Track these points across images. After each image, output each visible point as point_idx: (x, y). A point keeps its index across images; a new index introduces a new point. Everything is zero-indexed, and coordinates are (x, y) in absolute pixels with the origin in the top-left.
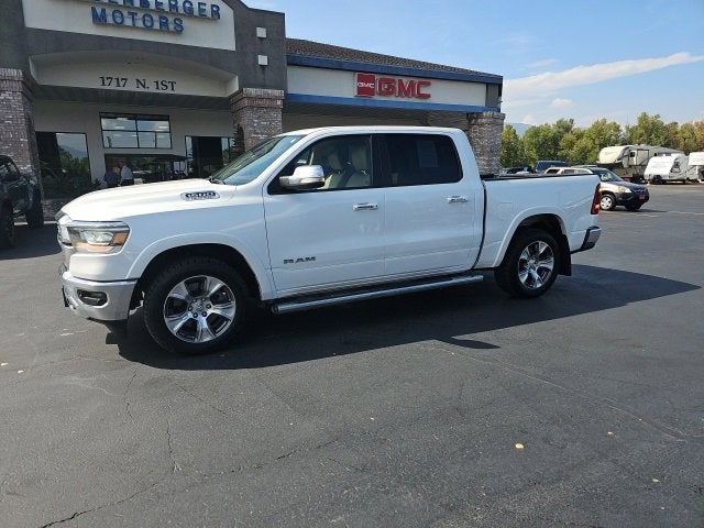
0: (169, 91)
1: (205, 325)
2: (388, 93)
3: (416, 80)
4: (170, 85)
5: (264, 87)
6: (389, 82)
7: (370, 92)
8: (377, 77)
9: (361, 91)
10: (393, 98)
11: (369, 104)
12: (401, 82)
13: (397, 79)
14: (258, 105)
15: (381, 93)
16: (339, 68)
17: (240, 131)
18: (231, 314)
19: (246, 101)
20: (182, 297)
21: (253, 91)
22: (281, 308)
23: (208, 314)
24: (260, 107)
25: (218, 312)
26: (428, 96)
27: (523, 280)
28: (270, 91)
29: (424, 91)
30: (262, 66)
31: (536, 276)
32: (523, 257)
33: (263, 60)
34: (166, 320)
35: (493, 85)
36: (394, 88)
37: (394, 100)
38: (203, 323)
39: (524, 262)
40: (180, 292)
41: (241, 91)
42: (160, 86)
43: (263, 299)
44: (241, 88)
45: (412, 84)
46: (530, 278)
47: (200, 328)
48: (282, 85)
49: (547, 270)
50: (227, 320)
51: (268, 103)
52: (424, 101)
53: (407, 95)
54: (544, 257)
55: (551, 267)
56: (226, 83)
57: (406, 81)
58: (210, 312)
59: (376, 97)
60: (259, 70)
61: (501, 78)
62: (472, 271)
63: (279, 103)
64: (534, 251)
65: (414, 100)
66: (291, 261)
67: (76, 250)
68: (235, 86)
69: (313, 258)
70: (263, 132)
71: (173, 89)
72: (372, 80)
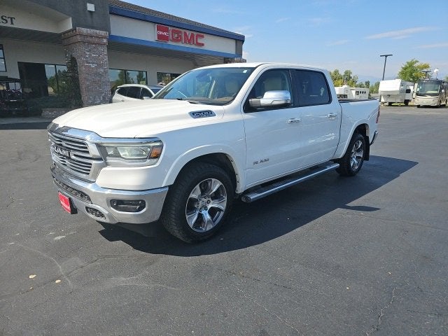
0: (9, 25)
1: (208, 217)
2: (177, 40)
3: (195, 33)
4: (9, 20)
5: (93, 28)
6: (178, 33)
7: (166, 38)
8: (170, 28)
9: (160, 37)
10: (180, 44)
11: (165, 47)
12: (185, 34)
13: (183, 31)
14: (88, 41)
15: (174, 40)
16: (144, 19)
17: (73, 61)
18: (223, 206)
19: (78, 37)
20: (197, 197)
21: (84, 30)
22: (251, 197)
24: (90, 43)
25: (215, 206)
26: (203, 45)
27: (351, 165)
28: (98, 31)
29: (200, 41)
30: (91, 12)
33: (90, 7)
34: (187, 217)
35: (239, 40)
36: (181, 37)
37: (182, 46)
39: (352, 154)
40: (196, 193)
41: (74, 29)
43: (238, 192)
44: (75, 26)
45: (192, 35)
46: (354, 164)
47: (205, 219)
48: (107, 28)
49: (360, 158)
50: (220, 210)
51: (96, 40)
52: (200, 48)
53: (189, 42)
55: (362, 156)
56: (58, 21)
58: (209, 206)
59: (170, 43)
60: (88, 14)
61: (244, 37)
63: (105, 41)
64: (357, 146)
65: (194, 47)
66: (257, 163)
67: (107, 164)
68: (69, 25)
69: (268, 160)
70: (94, 62)
71: (12, 24)
72: (167, 30)
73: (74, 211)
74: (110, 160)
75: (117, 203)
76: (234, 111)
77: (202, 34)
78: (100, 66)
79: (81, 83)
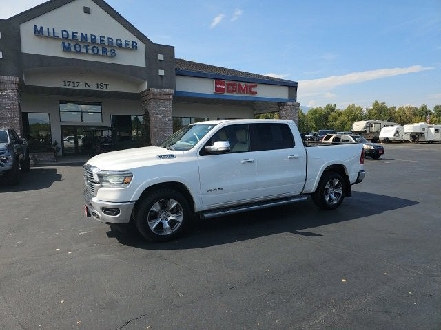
0: (104, 89)
1: (168, 225)
2: (233, 91)
3: (249, 84)
4: (105, 86)
5: (162, 88)
6: (233, 85)
7: (223, 90)
8: (227, 82)
9: (217, 90)
10: (235, 94)
11: (222, 97)
12: (240, 85)
13: (238, 83)
15: (229, 91)
16: (205, 77)
17: (147, 112)
18: (180, 219)
19: (151, 96)
20: (157, 211)
21: (155, 90)
22: (206, 215)
23: (168, 220)
24: (159, 99)
25: (174, 218)
26: (256, 93)
27: (327, 200)
28: (165, 90)
29: (253, 90)
30: (161, 76)
31: (334, 197)
32: (327, 187)
33: (162, 72)
34: (149, 223)
35: (292, 87)
36: (236, 88)
37: (236, 95)
38: (166, 224)
39: (327, 190)
40: (156, 208)
41: (148, 90)
42: (99, 86)
43: (196, 211)
44: (149, 87)
45: (246, 86)
46: (331, 199)
47: (165, 227)
48: (172, 86)
49: (339, 194)
50: (178, 222)
51: (164, 97)
52: (254, 96)
53: (243, 92)
54: (337, 187)
55: (341, 193)
56: (138, 85)
57: (243, 84)
58: (170, 218)
59: (226, 94)
60: (159, 78)
61: (296, 83)
62: (301, 195)
63: (171, 97)
64: (332, 184)
65: (247, 95)
66: (211, 190)
67: (102, 186)
68: (145, 87)
69: (222, 189)
70: (161, 113)
71: (107, 88)
72: (224, 84)
73: (89, 215)
74: (104, 184)
75: (106, 210)
76: (191, 155)
77: (256, 84)
78: (165, 116)
79: (151, 130)
